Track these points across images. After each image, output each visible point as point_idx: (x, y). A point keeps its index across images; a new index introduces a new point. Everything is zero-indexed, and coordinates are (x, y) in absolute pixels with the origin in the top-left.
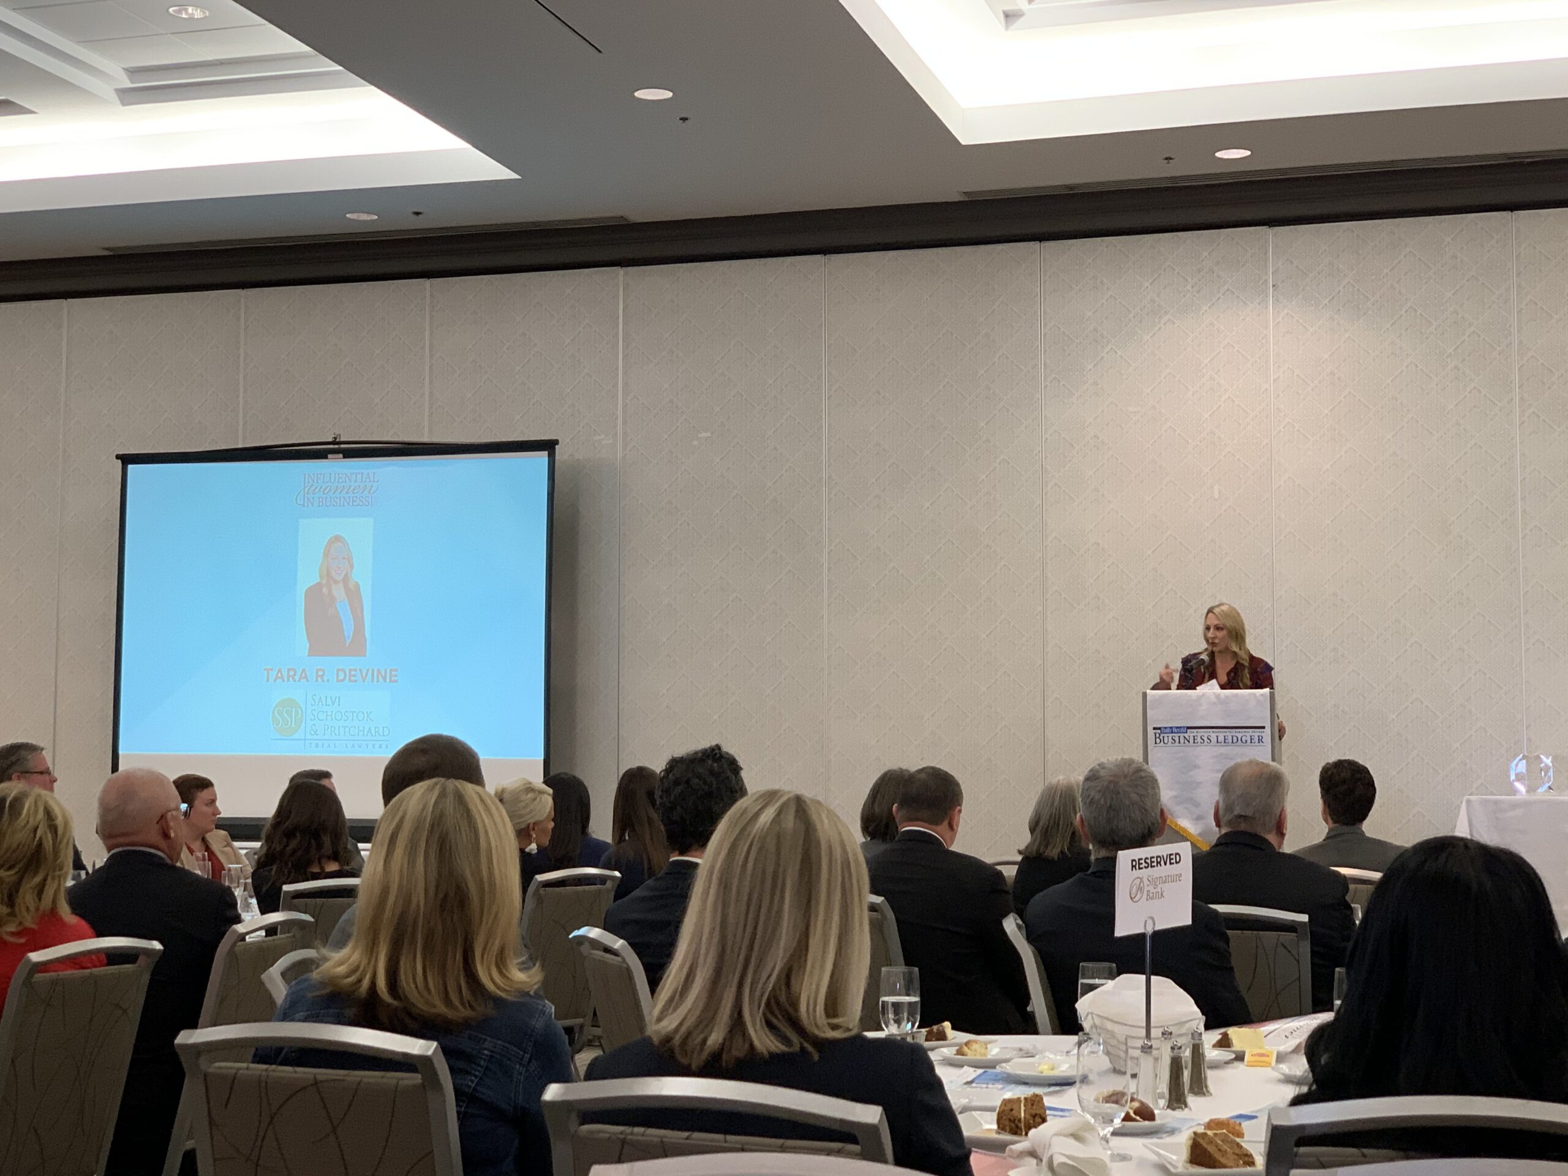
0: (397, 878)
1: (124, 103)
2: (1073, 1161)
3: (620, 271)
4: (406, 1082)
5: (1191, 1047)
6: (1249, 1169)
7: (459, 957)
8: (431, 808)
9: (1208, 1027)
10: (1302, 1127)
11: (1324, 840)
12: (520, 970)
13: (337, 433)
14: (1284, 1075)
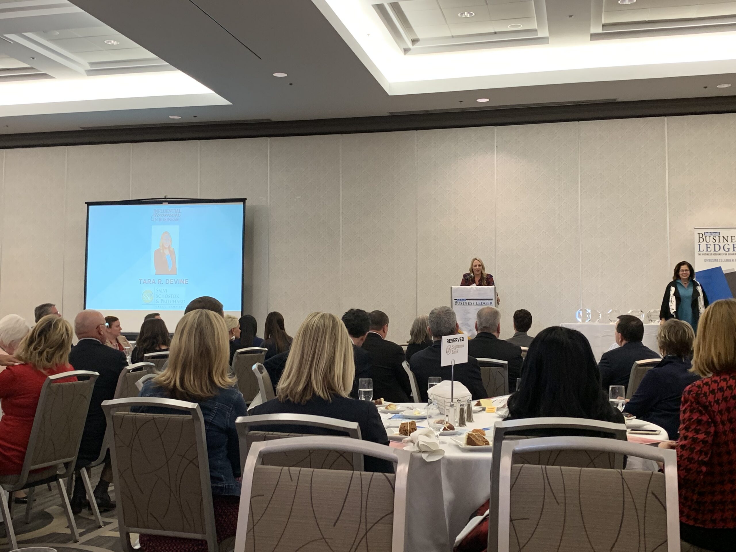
0: (184, 346)
1: (88, 75)
2: (426, 443)
3: (269, 139)
4: (186, 418)
5: (467, 405)
6: (487, 446)
7: (207, 373)
8: (197, 320)
9: (473, 399)
10: (506, 428)
11: (513, 337)
12: (229, 378)
13: (166, 195)
14: (499, 415)
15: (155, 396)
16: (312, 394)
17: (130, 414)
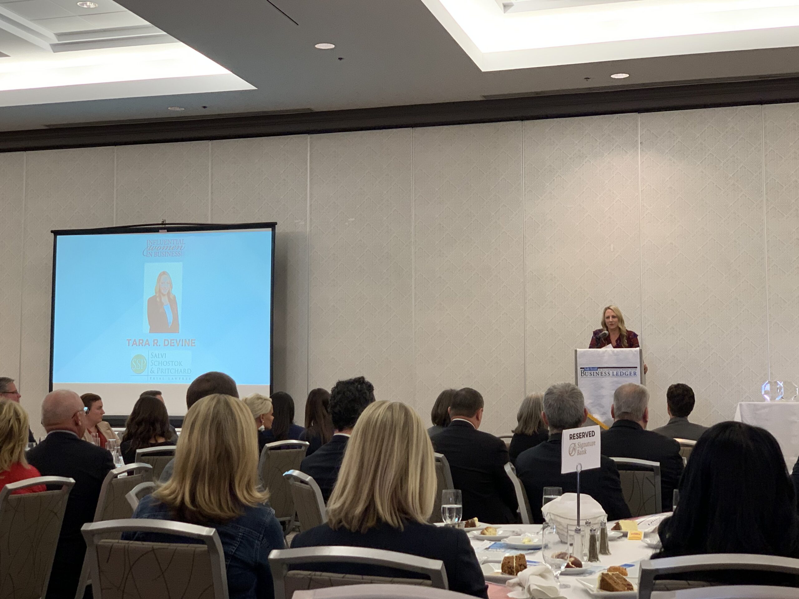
0: (195, 446)
1: (55, 51)
2: (540, 588)
3: (308, 137)
4: (199, 549)
5: (600, 530)
6: (630, 592)
7: (227, 486)
8: (212, 409)
9: (609, 520)
10: (657, 570)
11: (668, 424)
12: (259, 492)
13: (164, 219)
14: (648, 544)
15: (154, 517)
16: (375, 519)
17: (121, 543)
